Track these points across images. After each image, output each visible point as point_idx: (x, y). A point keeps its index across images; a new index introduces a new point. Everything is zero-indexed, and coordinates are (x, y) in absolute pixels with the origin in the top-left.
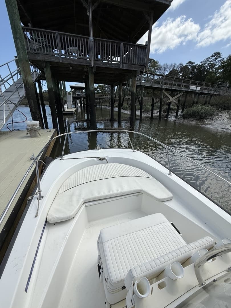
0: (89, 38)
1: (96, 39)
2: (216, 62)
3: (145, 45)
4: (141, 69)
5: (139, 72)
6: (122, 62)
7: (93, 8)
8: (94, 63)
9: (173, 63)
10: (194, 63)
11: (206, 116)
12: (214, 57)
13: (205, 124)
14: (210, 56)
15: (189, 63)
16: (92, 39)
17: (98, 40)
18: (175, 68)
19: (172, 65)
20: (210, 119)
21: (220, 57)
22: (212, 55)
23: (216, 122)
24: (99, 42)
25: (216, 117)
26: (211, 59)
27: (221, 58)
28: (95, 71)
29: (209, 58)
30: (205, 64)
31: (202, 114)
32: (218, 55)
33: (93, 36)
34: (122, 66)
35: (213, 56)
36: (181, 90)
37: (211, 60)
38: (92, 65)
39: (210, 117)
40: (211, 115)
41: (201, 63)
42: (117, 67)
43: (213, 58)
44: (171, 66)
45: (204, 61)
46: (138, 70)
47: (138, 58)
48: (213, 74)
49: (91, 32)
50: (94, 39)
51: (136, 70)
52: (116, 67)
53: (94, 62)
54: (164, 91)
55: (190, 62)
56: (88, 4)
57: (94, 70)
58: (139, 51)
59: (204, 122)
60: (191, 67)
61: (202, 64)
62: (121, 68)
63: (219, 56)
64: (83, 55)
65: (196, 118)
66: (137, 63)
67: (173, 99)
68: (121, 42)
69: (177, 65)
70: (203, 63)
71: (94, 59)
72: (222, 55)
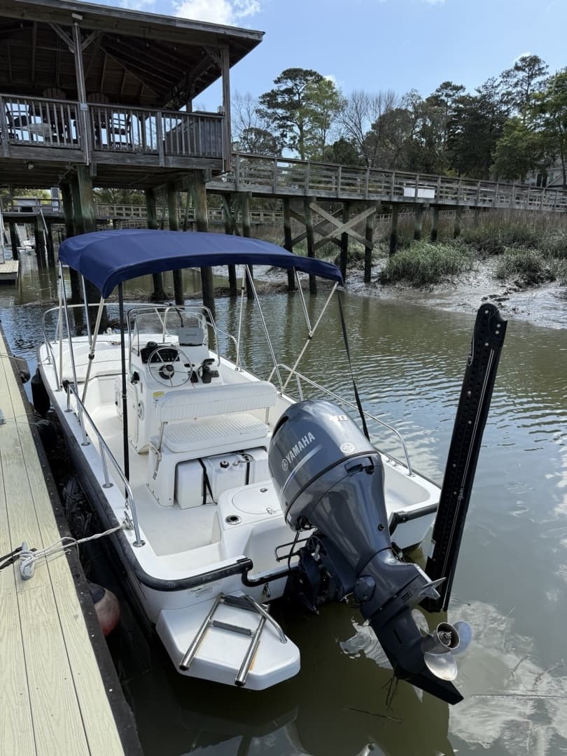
0: (76, 105)
1: (94, 106)
2: (531, 88)
3: (219, 114)
4: (213, 165)
5: (208, 173)
6: (165, 152)
7: (85, 45)
8: (93, 158)
9: (385, 91)
10: (461, 88)
11: (436, 273)
12: (524, 70)
13: (433, 297)
14: (508, 69)
15: (446, 88)
16: (84, 106)
17: (98, 107)
18: (395, 107)
19: (383, 99)
20: (448, 280)
21: (540, 72)
22: (514, 65)
23: (461, 288)
24: (102, 111)
25: (463, 276)
26: (515, 77)
27: (544, 74)
28: (96, 175)
29: (507, 73)
30: (490, 96)
31: (425, 268)
32: (534, 67)
33: (87, 101)
34: (165, 160)
35: (517, 68)
36: (367, 199)
37: (515, 80)
38: (88, 161)
39: (449, 277)
40: (452, 270)
41: (480, 92)
42: (152, 163)
43: (521, 75)
44: (379, 102)
45: (485, 87)
46: (208, 169)
47: (204, 142)
48: (516, 132)
49: (81, 92)
50: (90, 107)
51: (202, 170)
52: (149, 163)
53: (92, 155)
54: (312, 205)
55: (446, 85)
56: (72, 39)
57: (93, 174)
58: (203, 126)
59: (431, 290)
60: (455, 101)
61: (484, 97)
62: (160, 165)
63: (536, 68)
64: (62, 139)
65: (412, 280)
66: (201, 154)
67: (348, 227)
68: (156, 110)
69: (400, 97)
70: (485, 93)
71: (91, 149)
72: (547, 66)
